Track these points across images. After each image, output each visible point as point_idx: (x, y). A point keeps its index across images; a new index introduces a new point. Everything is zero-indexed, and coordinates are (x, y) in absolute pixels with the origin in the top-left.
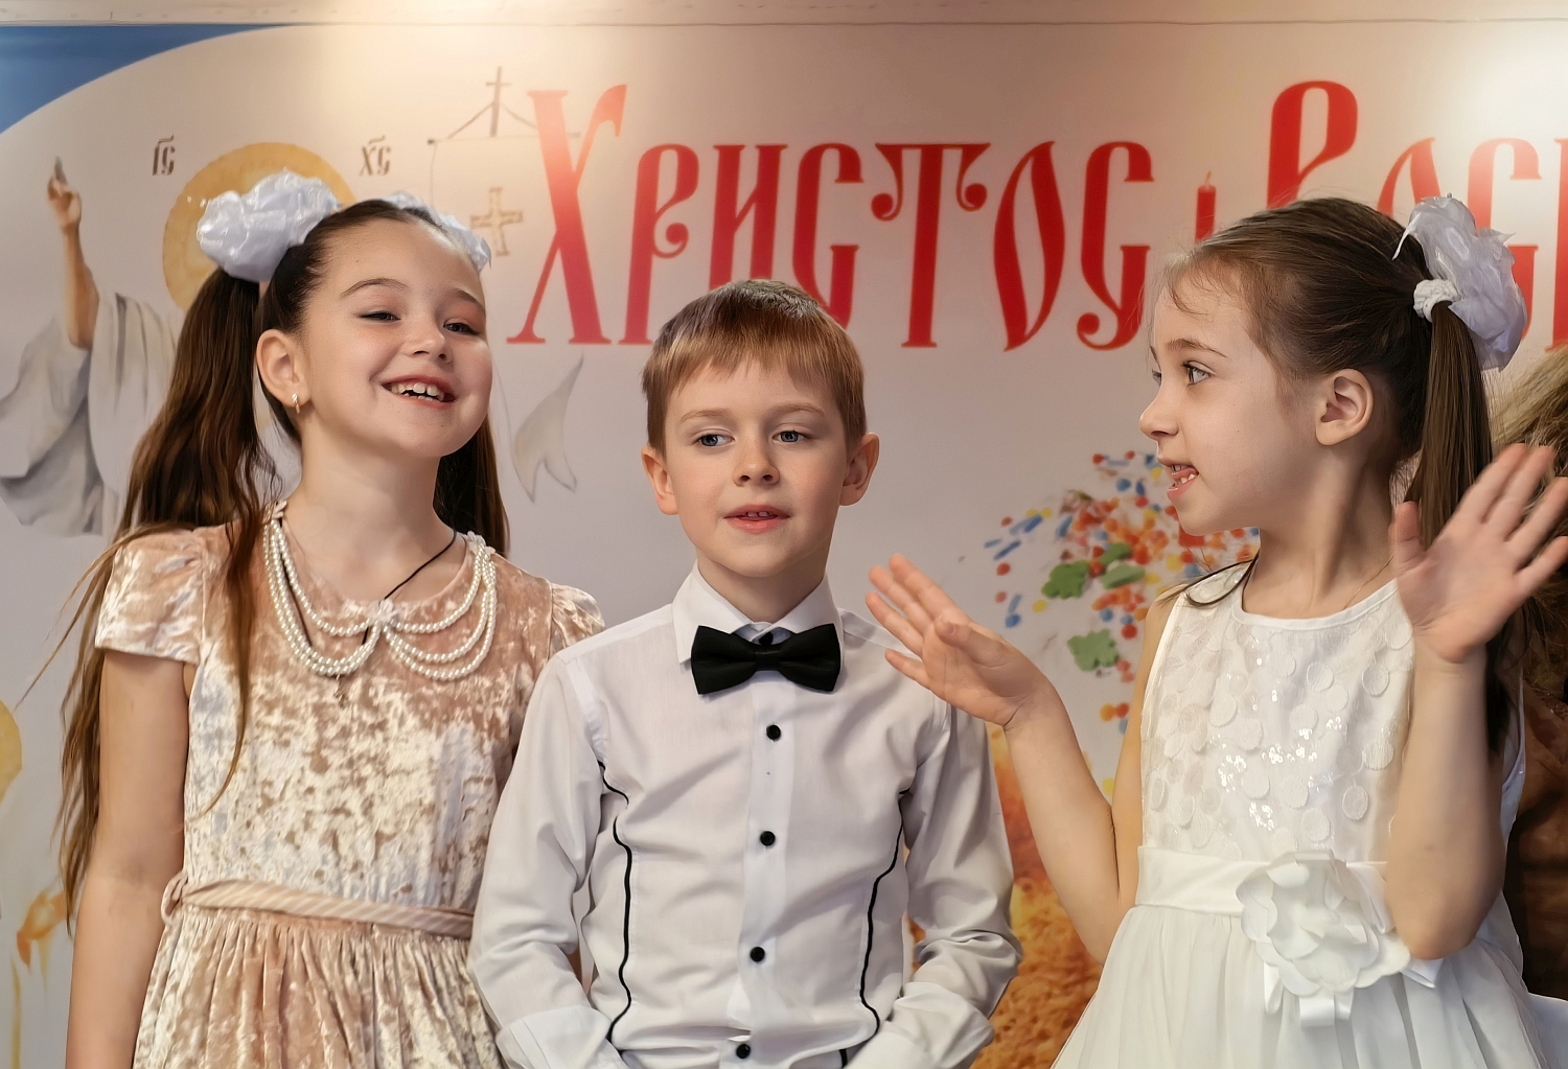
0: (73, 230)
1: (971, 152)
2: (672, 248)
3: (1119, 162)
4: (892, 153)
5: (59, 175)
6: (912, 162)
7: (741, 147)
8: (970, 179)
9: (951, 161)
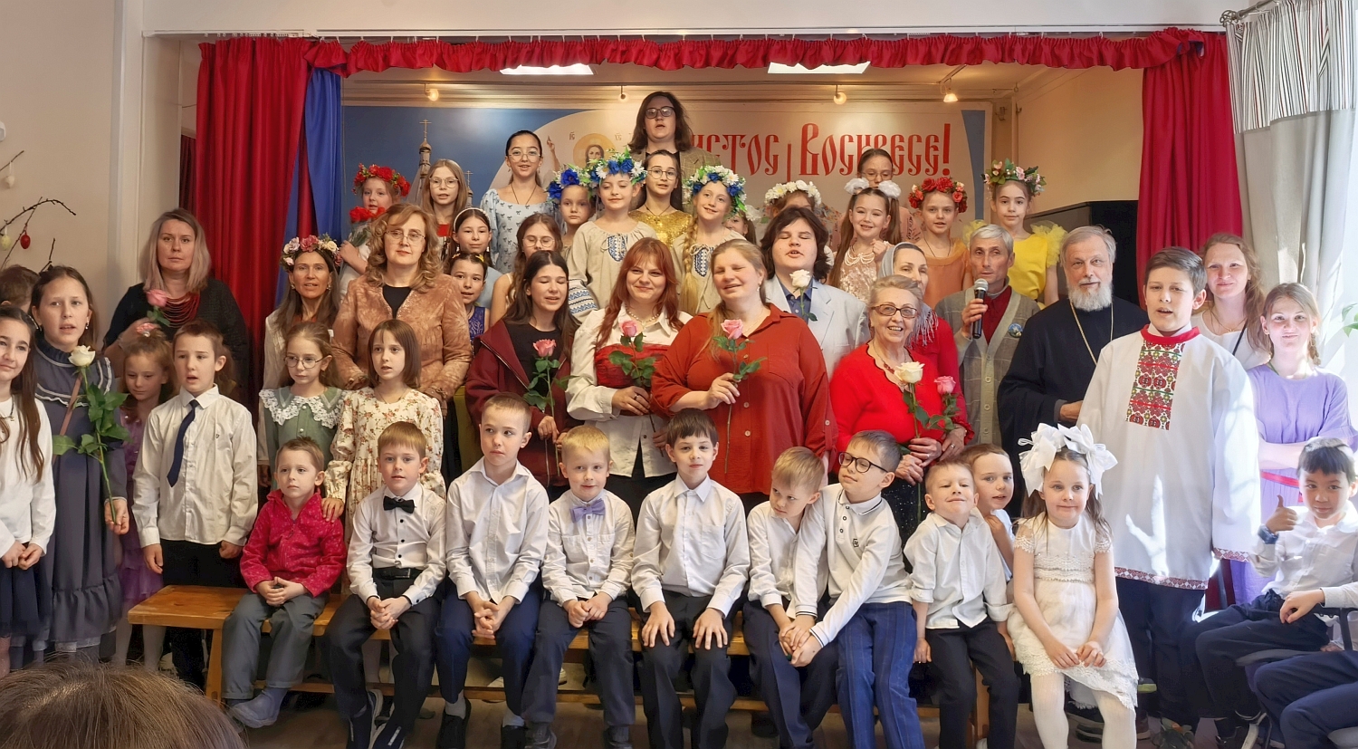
0: (553, 151)
1: (742, 137)
3: (772, 139)
4: (726, 137)
5: (549, 140)
6: (730, 138)
8: (742, 142)
9: (738, 138)
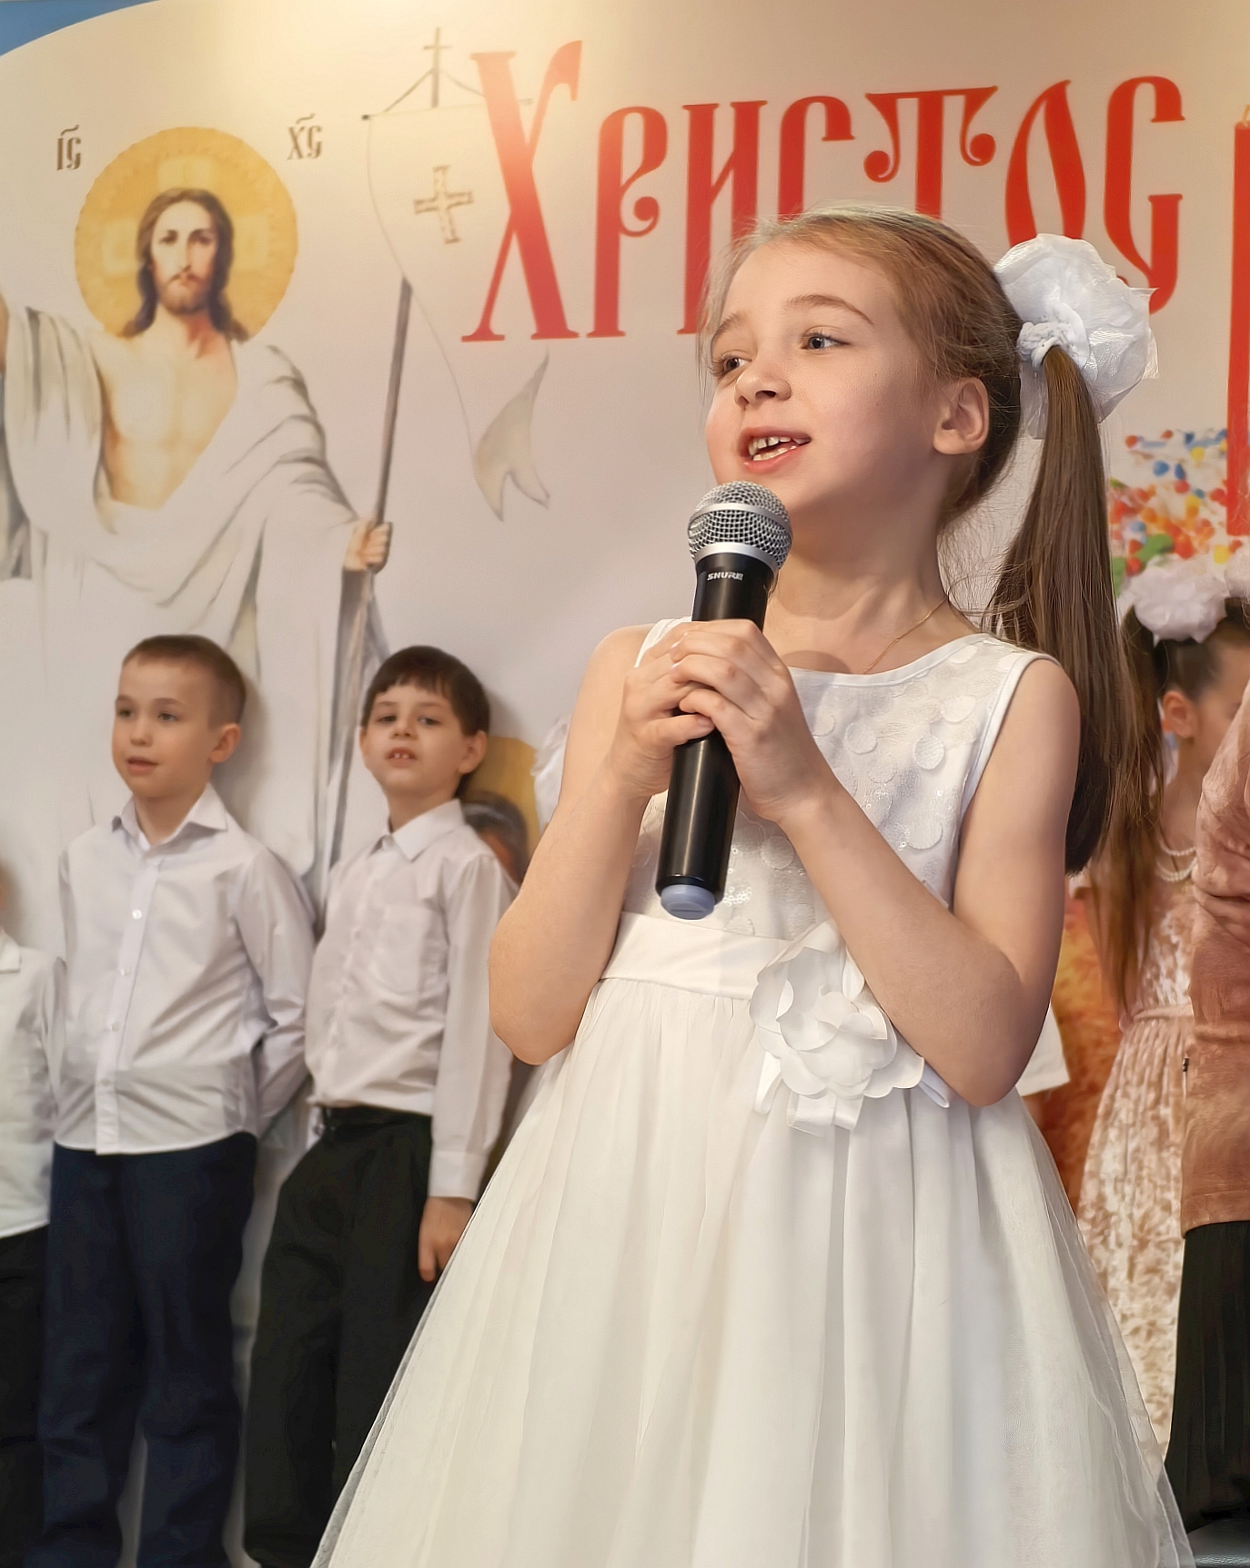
1: (975, 99)
2: (643, 225)
3: (1145, 101)
4: (886, 104)
6: (908, 113)
7: (715, 106)
8: (976, 128)
9: (953, 110)
